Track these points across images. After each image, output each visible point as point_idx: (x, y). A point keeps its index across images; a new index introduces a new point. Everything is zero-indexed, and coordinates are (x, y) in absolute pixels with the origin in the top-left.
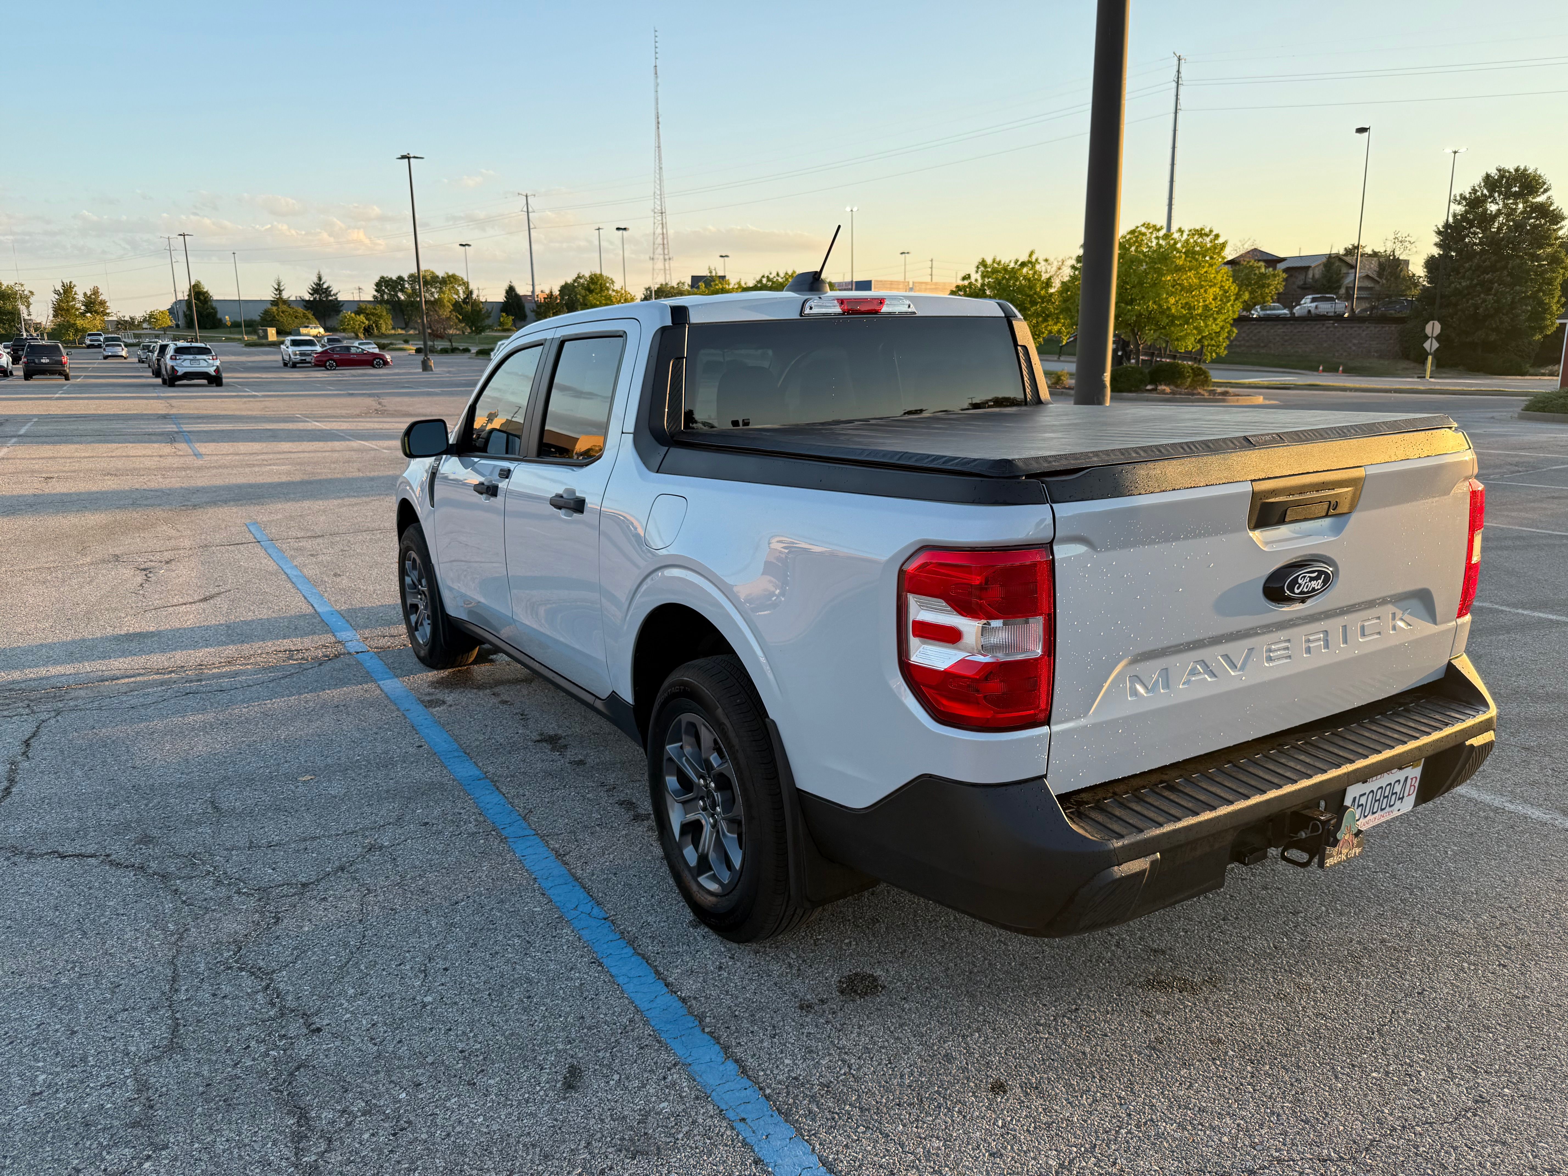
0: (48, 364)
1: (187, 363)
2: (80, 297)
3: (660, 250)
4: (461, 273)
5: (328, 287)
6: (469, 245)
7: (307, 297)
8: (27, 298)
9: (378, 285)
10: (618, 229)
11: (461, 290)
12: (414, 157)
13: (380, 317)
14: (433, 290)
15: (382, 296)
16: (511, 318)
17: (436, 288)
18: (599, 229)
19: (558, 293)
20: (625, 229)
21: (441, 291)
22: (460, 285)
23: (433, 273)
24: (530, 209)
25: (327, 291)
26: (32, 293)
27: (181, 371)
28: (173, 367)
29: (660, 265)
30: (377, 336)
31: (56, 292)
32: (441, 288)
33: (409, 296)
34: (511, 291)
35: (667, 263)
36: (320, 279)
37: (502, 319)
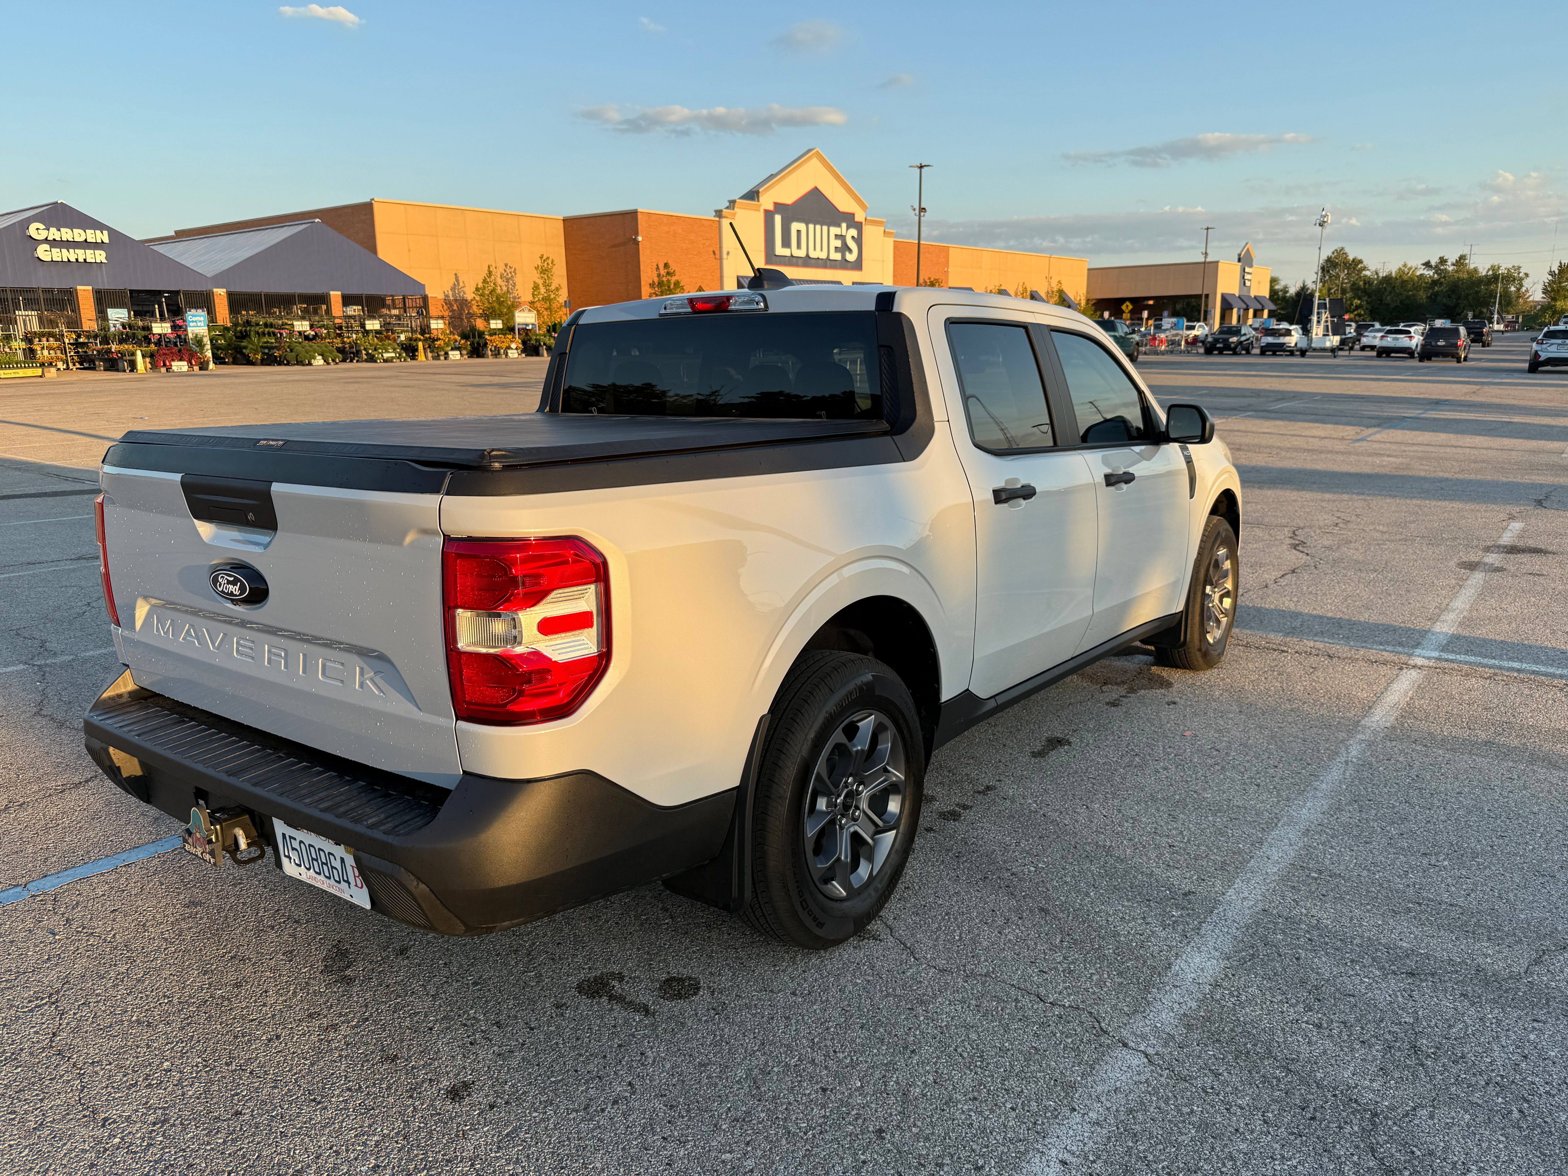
0: (1443, 346)
1: (1553, 348)
8: (1521, 279)
26: (1527, 275)
27: (1543, 356)
28: (1536, 351)
31: (1552, 273)
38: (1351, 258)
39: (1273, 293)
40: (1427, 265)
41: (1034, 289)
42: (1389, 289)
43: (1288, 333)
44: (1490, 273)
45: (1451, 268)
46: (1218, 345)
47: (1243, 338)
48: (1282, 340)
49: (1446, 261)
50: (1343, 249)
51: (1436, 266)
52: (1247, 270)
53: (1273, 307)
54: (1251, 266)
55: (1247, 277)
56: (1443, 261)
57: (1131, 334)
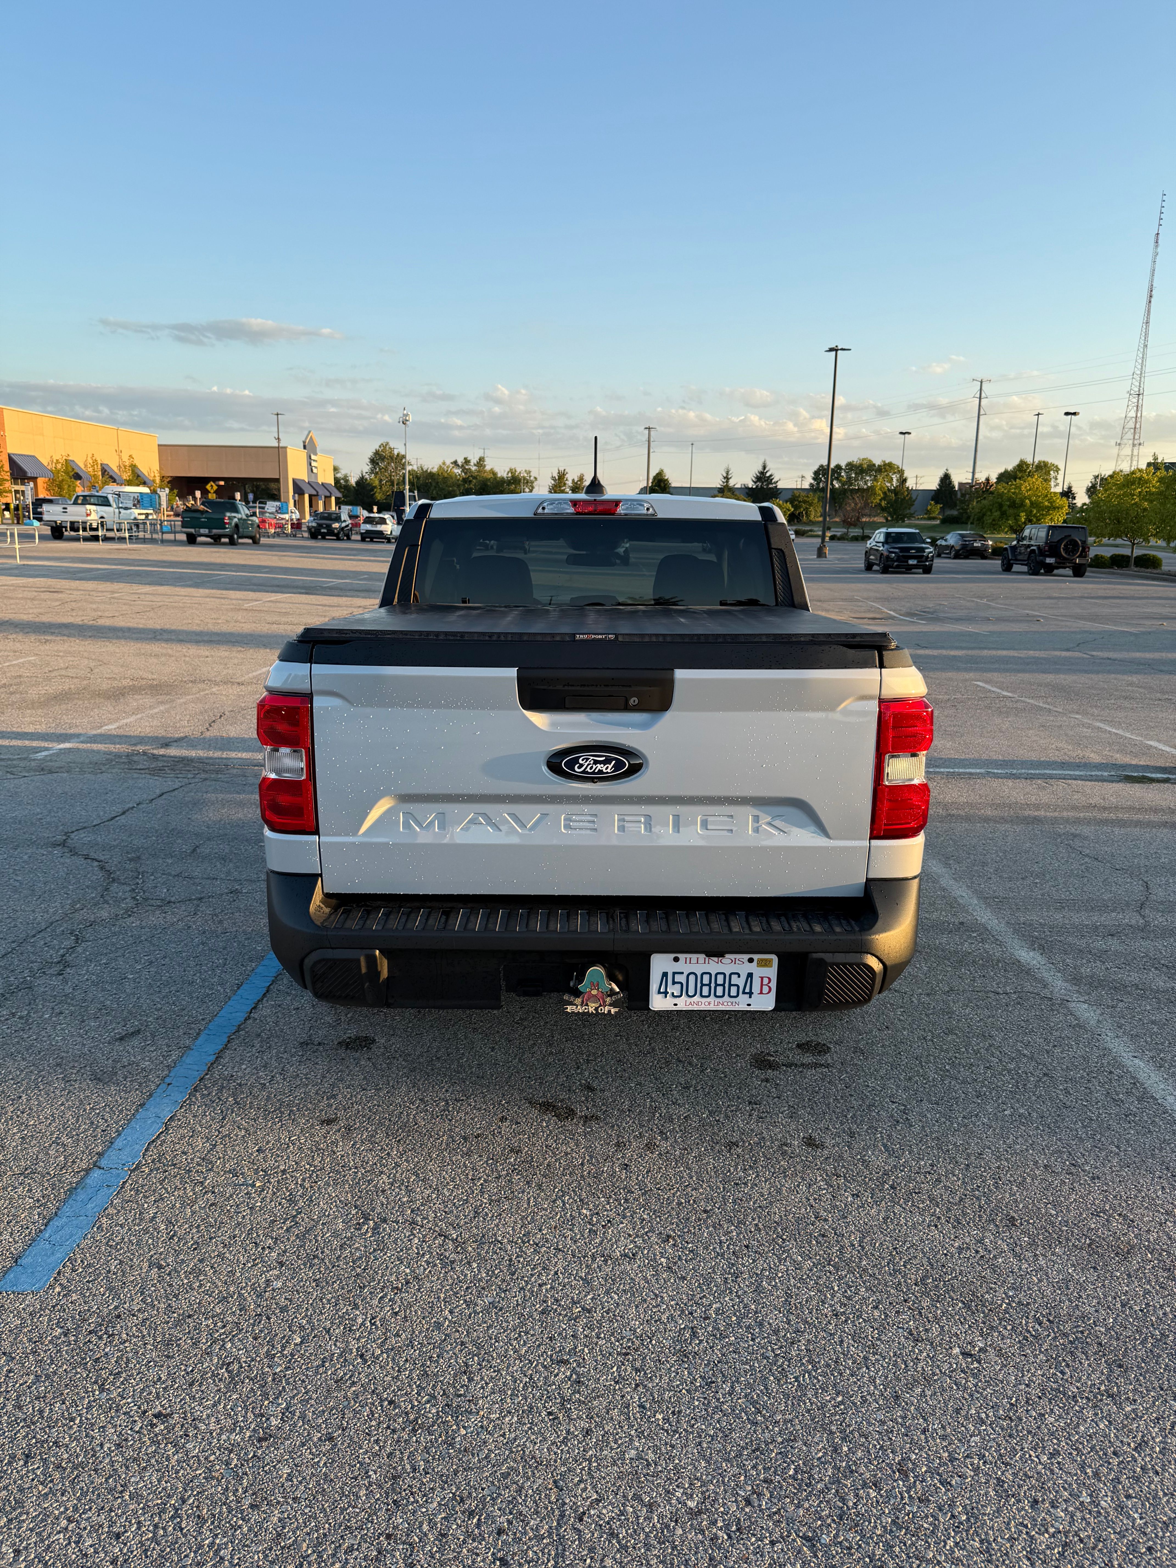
2: (570, 483)
3: (1130, 435)
4: (897, 462)
5: (771, 476)
6: (909, 433)
7: (751, 485)
8: (532, 482)
9: (816, 473)
10: (1067, 414)
11: (895, 478)
12: (842, 349)
13: (811, 504)
14: (868, 478)
15: (818, 484)
16: (939, 506)
17: (870, 476)
18: (1038, 415)
19: (995, 480)
20: (1074, 414)
21: (875, 479)
22: (895, 473)
23: (870, 461)
24: (983, 395)
25: (769, 480)
26: (536, 478)
29: (1127, 451)
30: (805, 523)
31: (553, 478)
32: (875, 476)
33: (843, 485)
34: (946, 479)
35: (1136, 449)
36: (764, 467)
37: (929, 507)
38: (396, 452)
39: (337, 480)
40: (455, 463)
41: (105, 462)
42: (434, 484)
43: (383, 521)
44: (510, 475)
45: (474, 468)
46: (323, 531)
47: (344, 525)
48: (380, 528)
49: (469, 461)
50: (387, 444)
51: (463, 466)
52: (313, 457)
53: (339, 495)
54: (316, 454)
55: (313, 464)
56: (467, 461)
57: (251, 516)
